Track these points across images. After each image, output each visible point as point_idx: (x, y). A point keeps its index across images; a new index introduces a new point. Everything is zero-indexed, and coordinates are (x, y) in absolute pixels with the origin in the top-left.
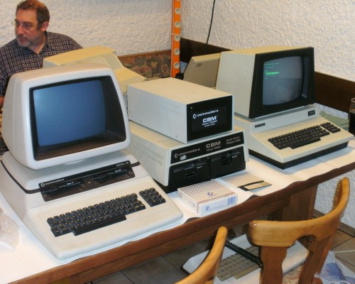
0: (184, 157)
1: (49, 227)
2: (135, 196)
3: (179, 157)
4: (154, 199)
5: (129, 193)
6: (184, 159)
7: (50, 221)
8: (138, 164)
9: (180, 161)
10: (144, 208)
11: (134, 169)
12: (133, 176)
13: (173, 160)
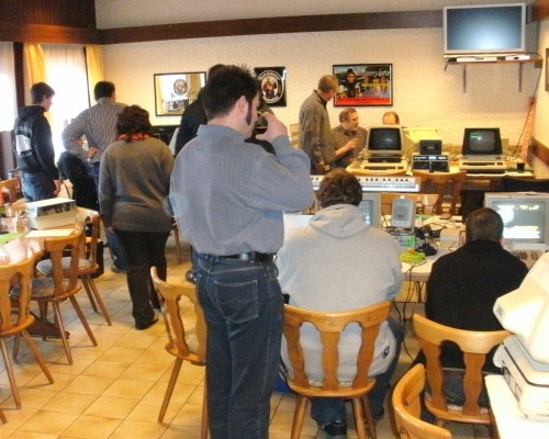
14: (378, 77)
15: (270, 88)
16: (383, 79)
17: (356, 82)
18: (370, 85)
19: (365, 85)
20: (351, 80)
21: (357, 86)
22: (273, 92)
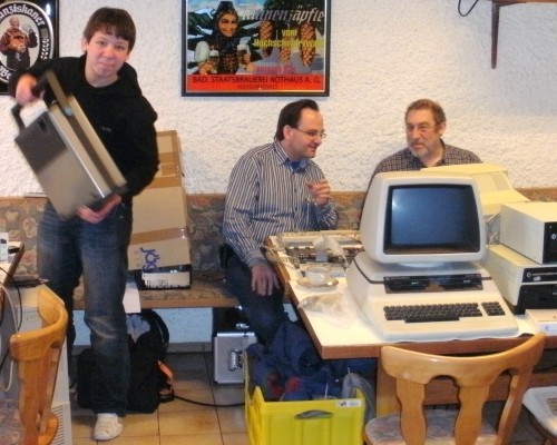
0: (538, 278)
1: (383, 313)
2: (476, 305)
3: (532, 277)
4: (494, 310)
5: (472, 301)
6: (537, 281)
7: (386, 309)
8: (490, 278)
9: (532, 281)
10: (481, 315)
11: (484, 282)
12: (481, 289)
13: (525, 279)
14: (294, 25)
15: (19, 45)
16: (306, 31)
17: (240, 33)
18: (276, 43)
19: (261, 44)
20: (228, 29)
21: (243, 45)
22: (26, 56)
